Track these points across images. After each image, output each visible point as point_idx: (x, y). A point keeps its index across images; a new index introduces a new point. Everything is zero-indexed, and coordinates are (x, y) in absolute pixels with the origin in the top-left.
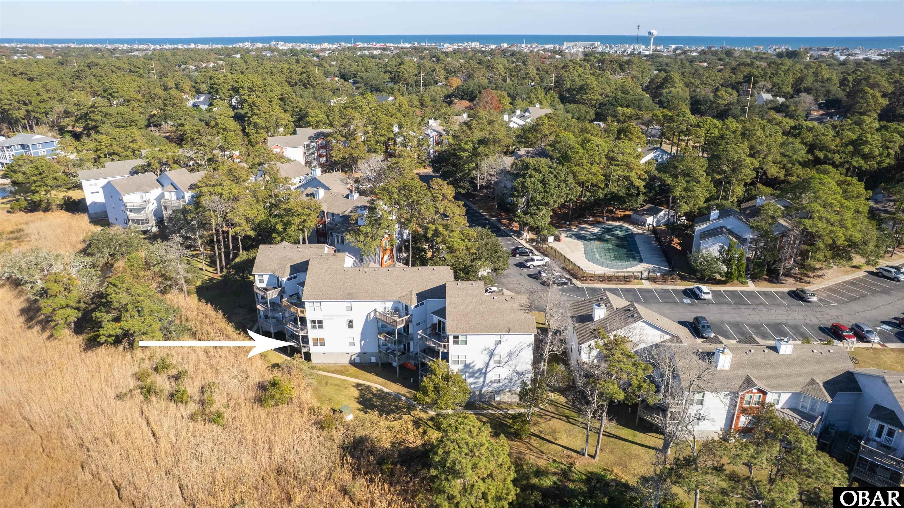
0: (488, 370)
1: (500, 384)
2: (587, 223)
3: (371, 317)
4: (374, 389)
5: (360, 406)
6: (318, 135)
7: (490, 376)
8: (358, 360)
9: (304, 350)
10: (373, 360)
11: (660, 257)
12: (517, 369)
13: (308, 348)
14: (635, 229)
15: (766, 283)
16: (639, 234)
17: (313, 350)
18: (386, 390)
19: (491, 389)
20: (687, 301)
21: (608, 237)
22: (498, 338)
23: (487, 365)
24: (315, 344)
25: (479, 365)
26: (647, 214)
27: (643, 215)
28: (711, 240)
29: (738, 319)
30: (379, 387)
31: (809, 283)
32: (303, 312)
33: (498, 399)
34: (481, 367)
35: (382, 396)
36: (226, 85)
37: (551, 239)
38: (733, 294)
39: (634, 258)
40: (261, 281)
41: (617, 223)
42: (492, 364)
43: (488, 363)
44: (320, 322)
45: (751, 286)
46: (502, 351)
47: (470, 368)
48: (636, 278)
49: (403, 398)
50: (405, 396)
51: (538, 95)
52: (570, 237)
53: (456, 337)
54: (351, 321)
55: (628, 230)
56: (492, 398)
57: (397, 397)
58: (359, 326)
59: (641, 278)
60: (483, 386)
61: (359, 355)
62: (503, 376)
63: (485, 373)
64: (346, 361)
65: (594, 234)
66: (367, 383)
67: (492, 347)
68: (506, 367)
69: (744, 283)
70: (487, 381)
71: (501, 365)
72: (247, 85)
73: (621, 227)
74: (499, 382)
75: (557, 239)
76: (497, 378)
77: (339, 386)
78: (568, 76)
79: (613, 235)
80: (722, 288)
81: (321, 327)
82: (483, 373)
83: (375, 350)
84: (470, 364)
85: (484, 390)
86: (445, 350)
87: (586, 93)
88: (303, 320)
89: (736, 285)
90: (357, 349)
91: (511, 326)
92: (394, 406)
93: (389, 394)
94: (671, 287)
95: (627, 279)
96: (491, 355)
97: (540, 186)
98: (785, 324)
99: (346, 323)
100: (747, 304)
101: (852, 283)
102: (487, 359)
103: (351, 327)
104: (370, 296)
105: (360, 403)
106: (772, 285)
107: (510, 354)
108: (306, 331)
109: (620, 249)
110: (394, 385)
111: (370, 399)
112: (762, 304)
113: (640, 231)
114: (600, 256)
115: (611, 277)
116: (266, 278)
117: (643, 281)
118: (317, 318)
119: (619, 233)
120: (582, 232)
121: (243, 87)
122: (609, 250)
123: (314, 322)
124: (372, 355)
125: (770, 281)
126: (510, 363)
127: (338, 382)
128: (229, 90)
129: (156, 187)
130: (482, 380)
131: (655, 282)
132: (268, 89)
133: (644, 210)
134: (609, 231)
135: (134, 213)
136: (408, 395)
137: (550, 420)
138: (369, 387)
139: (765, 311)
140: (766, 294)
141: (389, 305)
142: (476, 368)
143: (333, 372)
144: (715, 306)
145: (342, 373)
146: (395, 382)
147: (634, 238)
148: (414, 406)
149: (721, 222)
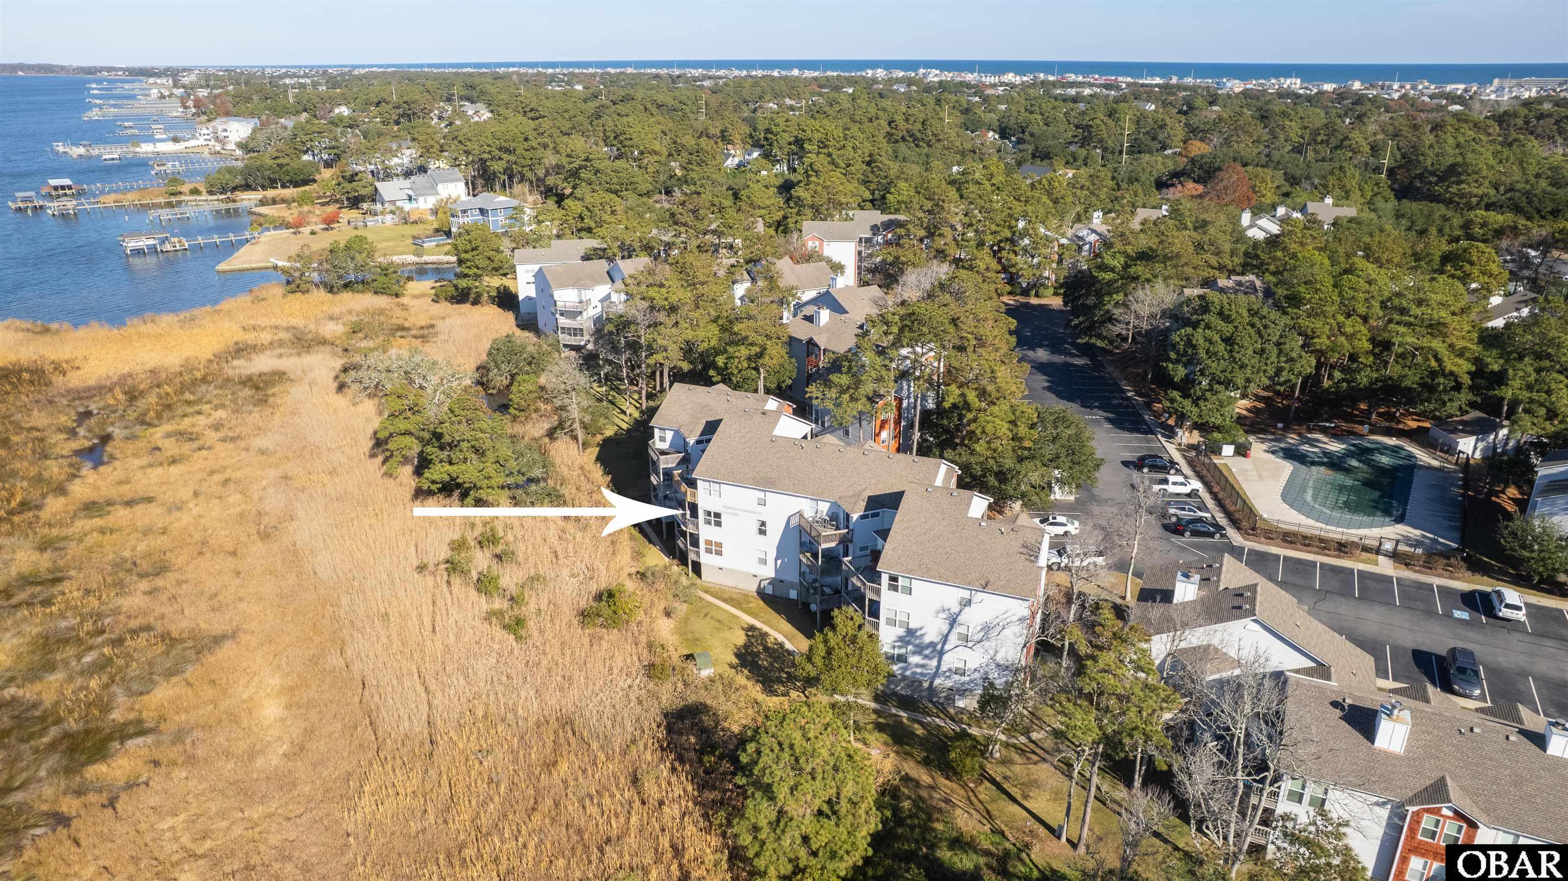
0: (947, 647)
1: (967, 678)
2: (1324, 431)
3: (794, 522)
4: (770, 641)
5: (735, 661)
6: (888, 225)
7: (950, 660)
8: (769, 591)
9: (692, 556)
10: (793, 595)
11: (1450, 519)
12: (999, 658)
13: (698, 554)
14: (1423, 456)
16: (1430, 468)
17: (705, 559)
18: (788, 646)
19: (949, 684)
20: (1461, 614)
21: (1354, 463)
22: (966, 594)
23: (945, 639)
24: (709, 551)
25: (931, 635)
26: (1462, 431)
27: (1455, 431)
29: (1567, 674)
30: (781, 638)
32: (694, 495)
33: (961, 704)
34: (936, 640)
35: (779, 654)
36: (786, 135)
37: (1228, 450)
39: (1387, 512)
40: (662, 439)
41: (1391, 441)
42: (953, 640)
43: (947, 635)
44: (718, 515)
46: (973, 618)
47: (917, 637)
48: (1366, 549)
51: (1346, 181)
52: (1273, 452)
53: (894, 579)
55: (1411, 456)
56: (950, 699)
58: (775, 532)
59: (1378, 551)
60: (936, 674)
61: (773, 582)
62: (972, 665)
63: (941, 653)
64: (752, 587)
65: (1326, 453)
66: (766, 629)
67: (955, 609)
70: (944, 668)
71: (970, 644)
72: (817, 136)
73: (1395, 450)
74: (963, 674)
75: (1242, 451)
76: (961, 665)
77: (723, 624)
78: (1431, 146)
79: (1368, 463)
81: (718, 524)
82: (937, 650)
83: (794, 577)
84: (916, 631)
85: (937, 682)
86: (875, 598)
87: (1459, 183)
88: (694, 508)
90: (769, 572)
91: (992, 578)
92: (787, 673)
93: (789, 653)
94: (1436, 581)
95: (1342, 548)
96: (953, 622)
97: (1221, 347)
99: (756, 526)
102: (945, 628)
103: (762, 532)
104: (794, 489)
105: (737, 655)
107: (987, 629)
108: (697, 526)
109: (1366, 490)
111: (756, 655)
113: (1435, 463)
114: (1315, 497)
116: (669, 435)
117: (1381, 558)
118: (713, 509)
119: (1385, 460)
120: (1306, 448)
121: (810, 140)
122: (1341, 488)
123: (709, 514)
124: (792, 585)
126: (986, 644)
127: (723, 617)
128: (790, 144)
129: (603, 282)
130: (934, 663)
131: (1407, 565)
132: (849, 145)
133: (1462, 423)
134: (1363, 453)
135: (567, 318)
137: (1035, 763)
138: (764, 636)
141: (824, 507)
142: (927, 640)
143: (725, 601)
144: (1528, 639)
147: (1412, 474)
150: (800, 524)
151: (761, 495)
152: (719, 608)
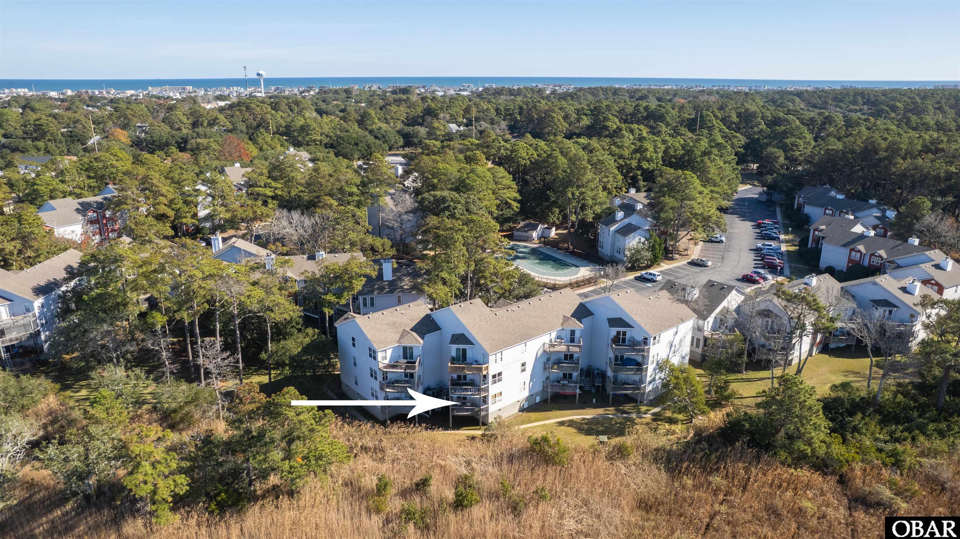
3: (539, 353)
8: (526, 405)
9: (483, 415)
10: (538, 399)
12: (683, 352)
13: (487, 409)
14: (530, 245)
15: (670, 262)
17: (491, 409)
18: (588, 417)
20: (649, 285)
22: (674, 330)
24: (493, 402)
25: (664, 358)
26: (527, 230)
27: (524, 232)
28: (632, 236)
30: (579, 417)
31: (688, 255)
32: (487, 369)
43: (669, 354)
44: (500, 374)
45: (666, 266)
46: (676, 341)
47: (659, 364)
49: (611, 416)
50: (608, 414)
54: (524, 365)
57: (606, 418)
58: (530, 367)
61: (527, 399)
62: (675, 364)
64: (516, 410)
66: (565, 419)
67: (671, 339)
68: (678, 354)
80: (657, 270)
81: (500, 380)
83: (540, 388)
84: (660, 360)
86: (646, 354)
88: (486, 379)
89: (659, 267)
90: (526, 394)
91: (680, 316)
92: (616, 424)
93: (595, 418)
94: (624, 279)
96: (671, 346)
99: (520, 368)
100: (682, 277)
101: (706, 249)
102: (668, 351)
103: (523, 370)
104: (540, 331)
106: (673, 261)
107: (680, 342)
108: (487, 390)
110: (586, 410)
112: (688, 275)
113: (536, 245)
116: (389, 352)
117: (603, 279)
118: (497, 372)
123: (495, 376)
124: (537, 394)
126: (680, 350)
131: (610, 278)
140: (680, 268)
141: (554, 335)
142: (662, 362)
145: (530, 421)
146: (583, 408)
150: (545, 351)
151: (524, 346)
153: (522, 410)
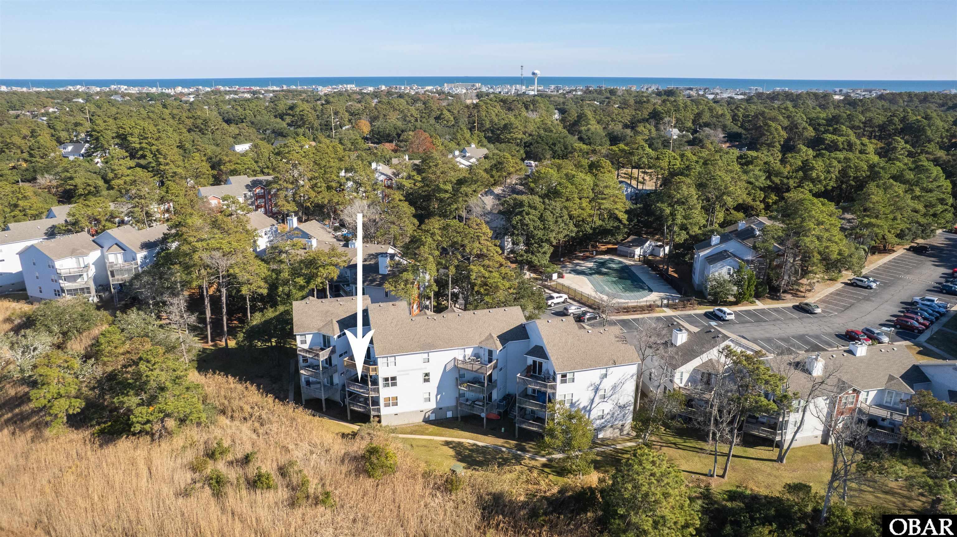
0: (593, 406)
1: (603, 421)
2: (578, 258)
3: (451, 365)
4: (467, 445)
5: (464, 465)
7: (595, 413)
8: (433, 417)
9: (374, 413)
10: (449, 414)
11: (665, 285)
12: (620, 401)
13: (379, 410)
14: (627, 262)
15: (770, 301)
16: (632, 265)
17: (384, 411)
18: (480, 444)
19: (594, 427)
20: (713, 323)
21: (605, 270)
22: (604, 371)
23: (592, 401)
24: (387, 405)
25: (584, 402)
26: (633, 246)
27: (630, 247)
28: (719, 264)
29: (767, 335)
30: (472, 442)
31: (804, 297)
32: (375, 370)
33: (600, 436)
34: (586, 404)
35: (482, 450)
37: (555, 276)
38: (748, 312)
39: (644, 289)
40: (304, 342)
41: (606, 257)
42: (597, 400)
43: (593, 399)
44: (394, 379)
45: (759, 305)
46: (607, 384)
47: (575, 407)
48: (658, 307)
49: (504, 449)
50: (504, 447)
52: (570, 273)
53: (564, 376)
54: (427, 375)
55: (620, 262)
56: (596, 436)
57: (497, 450)
58: (435, 379)
59: (661, 307)
61: (434, 411)
62: (606, 412)
63: (590, 411)
64: (420, 419)
65: (590, 268)
66: (456, 440)
67: (598, 382)
68: (610, 402)
69: (752, 303)
70: (591, 419)
71: (605, 400)
74: (603, 418)
75: (561, 275)
76: (601, 413)
77: (426, 446)
80: (737, 308)
81: (394, 384)
82: (588, 410)
83: (452, 403)
84: (575, 403)
85: (588, 428)
86: (552, 391)
87: (510, 133)
88: (375, 380)
89: (746, 305)
90: (432, 405)
91: (615, 359)
92: (500, 458)
93: (486, 447)
94: (692, 312)
95: (650, 308)
96: (597, 390)
98: (807, 335)
99: (422, 378)
100: (766, 321)
101: (838, 293)
102: (592, 395)
103: (426, 380)
104: (448, 345)
105: (460, 460)
106: (776, 301)
107: (614, 387)
108: (377, 391)
109: (623, 281)
110: (486, 437)
111: (470, 456)
112: (778, 320)
113: (632, 263)
114: (609, 288)
115: (634, 307)
116: (309, 338)
117: (665, 309)
118: (389, 375)
120: (578, 268)
122: (614, 282)
123: (386, 379)
124: (448, 409)
125: (773, 299)
126: (614, 397)
127: (424, 443)
129: (95, 249)
131: (675, 309)
133: (629, 242)
134: (603, 264)
135: (69, 282)
136: (506, 445)
138: (460, 444)
139: (784, 326)
140: (776, 310)
141: (469, 352)
142: (581, 406)
143: (411, 433)
144: (739, 325)
145: (422, 433)
146: (485, 434)
147: (630, 269)
148: (520, 455)
149: (723, 247)
150: (456, 367)
151: (425, 356)
152: (413, 439)
153: (427, 421)
